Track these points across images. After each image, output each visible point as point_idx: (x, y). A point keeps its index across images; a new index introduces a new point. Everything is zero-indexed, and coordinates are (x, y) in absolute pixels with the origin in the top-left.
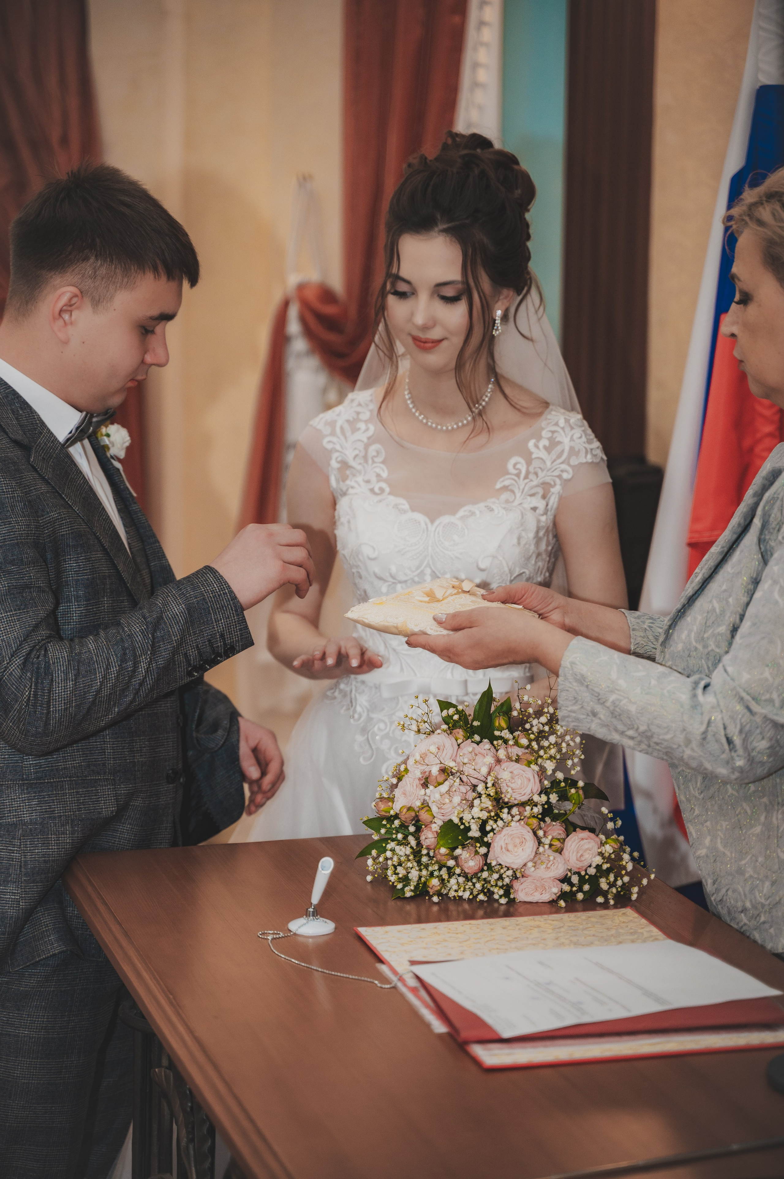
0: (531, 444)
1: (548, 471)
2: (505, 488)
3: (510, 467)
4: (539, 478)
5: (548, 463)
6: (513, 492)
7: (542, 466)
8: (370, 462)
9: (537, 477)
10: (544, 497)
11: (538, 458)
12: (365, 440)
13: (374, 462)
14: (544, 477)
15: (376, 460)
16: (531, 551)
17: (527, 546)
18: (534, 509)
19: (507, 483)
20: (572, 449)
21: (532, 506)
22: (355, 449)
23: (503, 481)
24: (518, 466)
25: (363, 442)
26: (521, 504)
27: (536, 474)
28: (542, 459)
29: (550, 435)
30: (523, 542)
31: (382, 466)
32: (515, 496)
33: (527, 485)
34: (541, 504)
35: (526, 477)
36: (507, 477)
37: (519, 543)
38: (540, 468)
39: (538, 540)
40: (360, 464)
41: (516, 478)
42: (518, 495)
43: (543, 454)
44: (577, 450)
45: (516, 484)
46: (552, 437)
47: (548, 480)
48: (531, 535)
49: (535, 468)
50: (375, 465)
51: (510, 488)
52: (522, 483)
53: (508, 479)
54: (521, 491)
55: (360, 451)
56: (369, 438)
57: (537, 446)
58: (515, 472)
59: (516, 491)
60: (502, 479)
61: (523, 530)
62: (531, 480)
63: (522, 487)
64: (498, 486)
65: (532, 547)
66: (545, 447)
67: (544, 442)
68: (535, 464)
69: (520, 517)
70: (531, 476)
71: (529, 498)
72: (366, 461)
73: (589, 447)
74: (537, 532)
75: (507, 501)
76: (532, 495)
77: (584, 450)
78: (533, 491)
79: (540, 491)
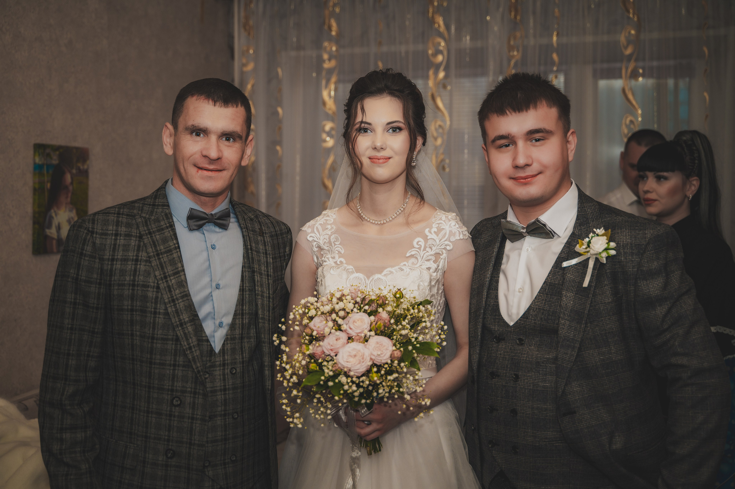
0: (427, 231)
1: (438, 246)
2: (412, 256)
3: (415, 243)
4: (432, 251)
5: (438, 241)
6: (417, 258)
7: (434, 243)
8: (333, 245)
9: (432, 250)
10: (435, 262)
11: (431, 239)
12: (330, 233)
13: (335, 245)
14: (436, 250)
15: (336, 243)
16: (427, 294)
17: (424, 290)
18: (429, 269)
19: (413, 253)
20: (451, 232)
21: (427, 267)
22: (324, 239)
23: (411, 252)
24: (420, 243)
25: (328, 234)
26: (421, 265)
27: (431, 248)
28: (433, 239)
29: (437, 225)
30: (421, 288)
31: (339, 246)
32: (418, 261)
33: (425, 254)
34: (434, 266)
35: (425, 249)
36: (413, 249)
37: (419, 289)
38: (433, 245)
39: (431, 287)
40: (327, 247)
41: (418, 250)
42: (420, 260)
43: (434, 236)
44: (453, 232)
45: (418, 254)
46: (439, 226)
47: (438, 251)
48: (426, 284)
49: (429, 245)
50: (336, 246)
51: (414, 256)
52: (422, 253)
53: (413, 251)
54: (421, 258)
55: (326, 239)
56: (331, 232)
57: (431, 233)
58: (418, 246)
59: (419, 258)
60: (409, 251)
61: (421, 281)
62: (428, 252)
63: (422, 256)
64: (408, 255)
65: (427, 292)
66: (435, 232)
67: (434, 229)
68: (430, 242)
69: (419, 274)
70: (428, 249)
71: (426, 262)
72: (331, 244)
73: (460, 230)
74: (430, 282)
75: (413, 263)
76: (428, 260)
77: (458, 232)
78: (428, 258)
79: (433, 258)
